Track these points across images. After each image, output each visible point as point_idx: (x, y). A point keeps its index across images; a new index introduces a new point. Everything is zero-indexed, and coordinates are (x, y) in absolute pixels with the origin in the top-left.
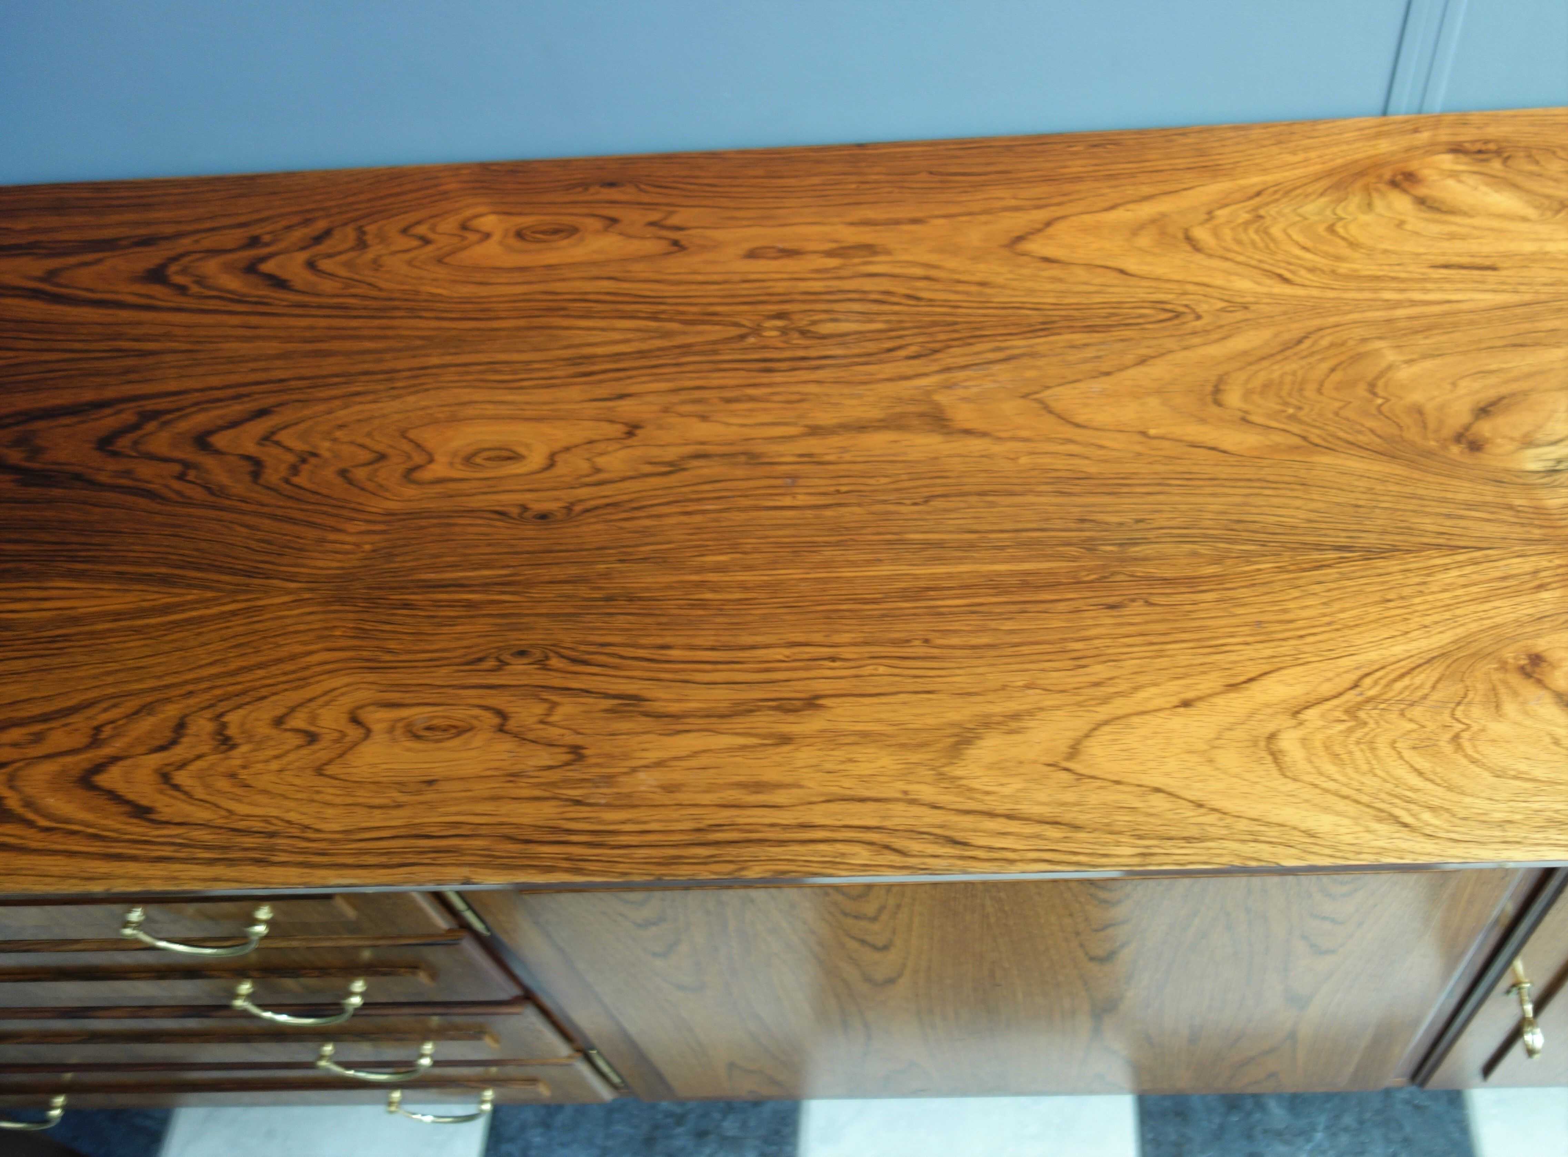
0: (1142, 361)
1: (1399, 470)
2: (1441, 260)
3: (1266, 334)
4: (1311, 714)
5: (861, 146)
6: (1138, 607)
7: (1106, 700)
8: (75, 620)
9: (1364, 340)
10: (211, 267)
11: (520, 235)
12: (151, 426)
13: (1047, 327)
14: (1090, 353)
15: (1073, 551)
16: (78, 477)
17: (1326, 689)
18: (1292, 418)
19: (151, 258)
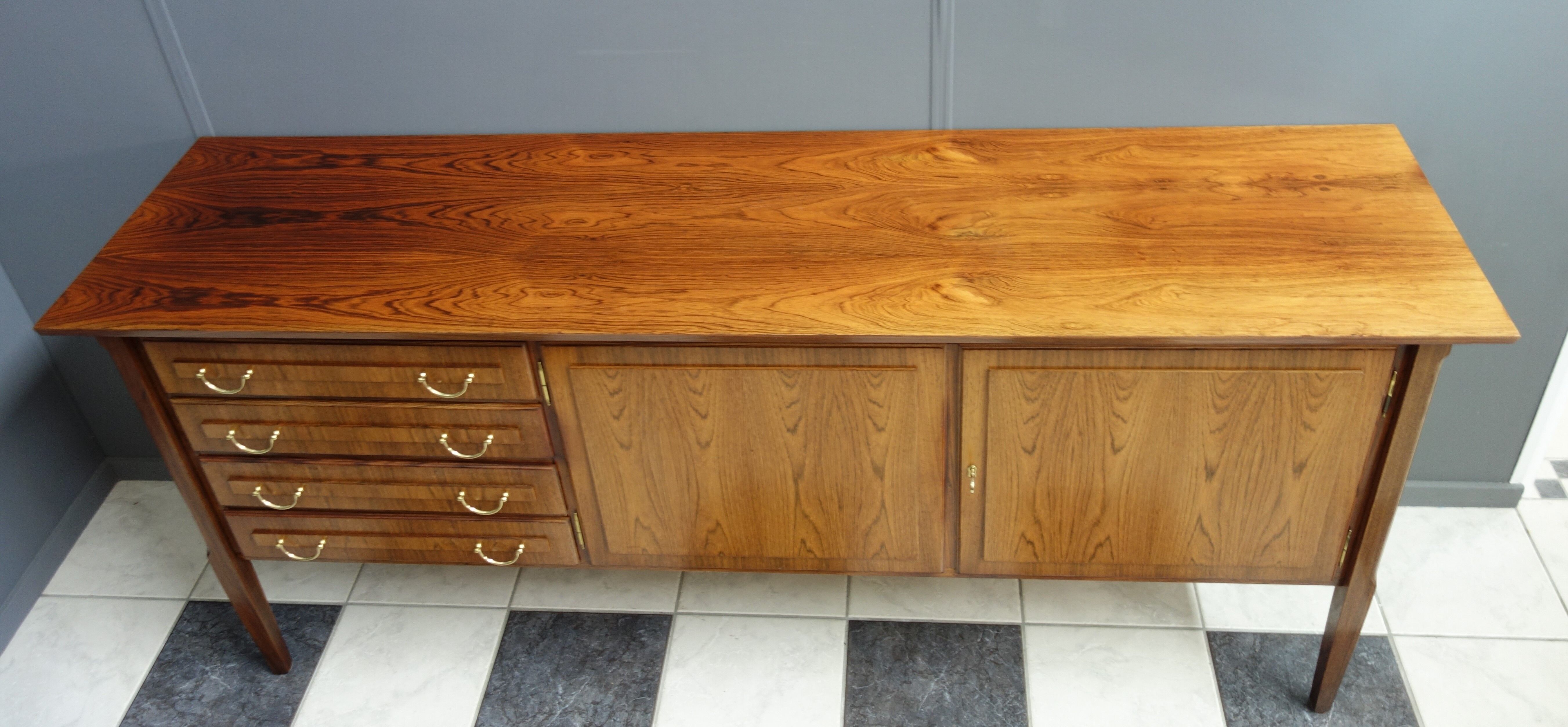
0: (820, 201)
1: (905, 234)
2: (939, 174)
3: (867, 194)
4: (856, 298)
5: (726, 133)
6: (803, 269)
7: (787, 292)
8: (423, 263)
9: (904, 197)
10: (471, 163)
11: (591, 157)
12: (448, 210)
13: (787, 190)
14: (800, 198)
15: (784, 253)
16: (421, 223)
17: (863, 291)
18: (871, 219)
19: (448, 160)
